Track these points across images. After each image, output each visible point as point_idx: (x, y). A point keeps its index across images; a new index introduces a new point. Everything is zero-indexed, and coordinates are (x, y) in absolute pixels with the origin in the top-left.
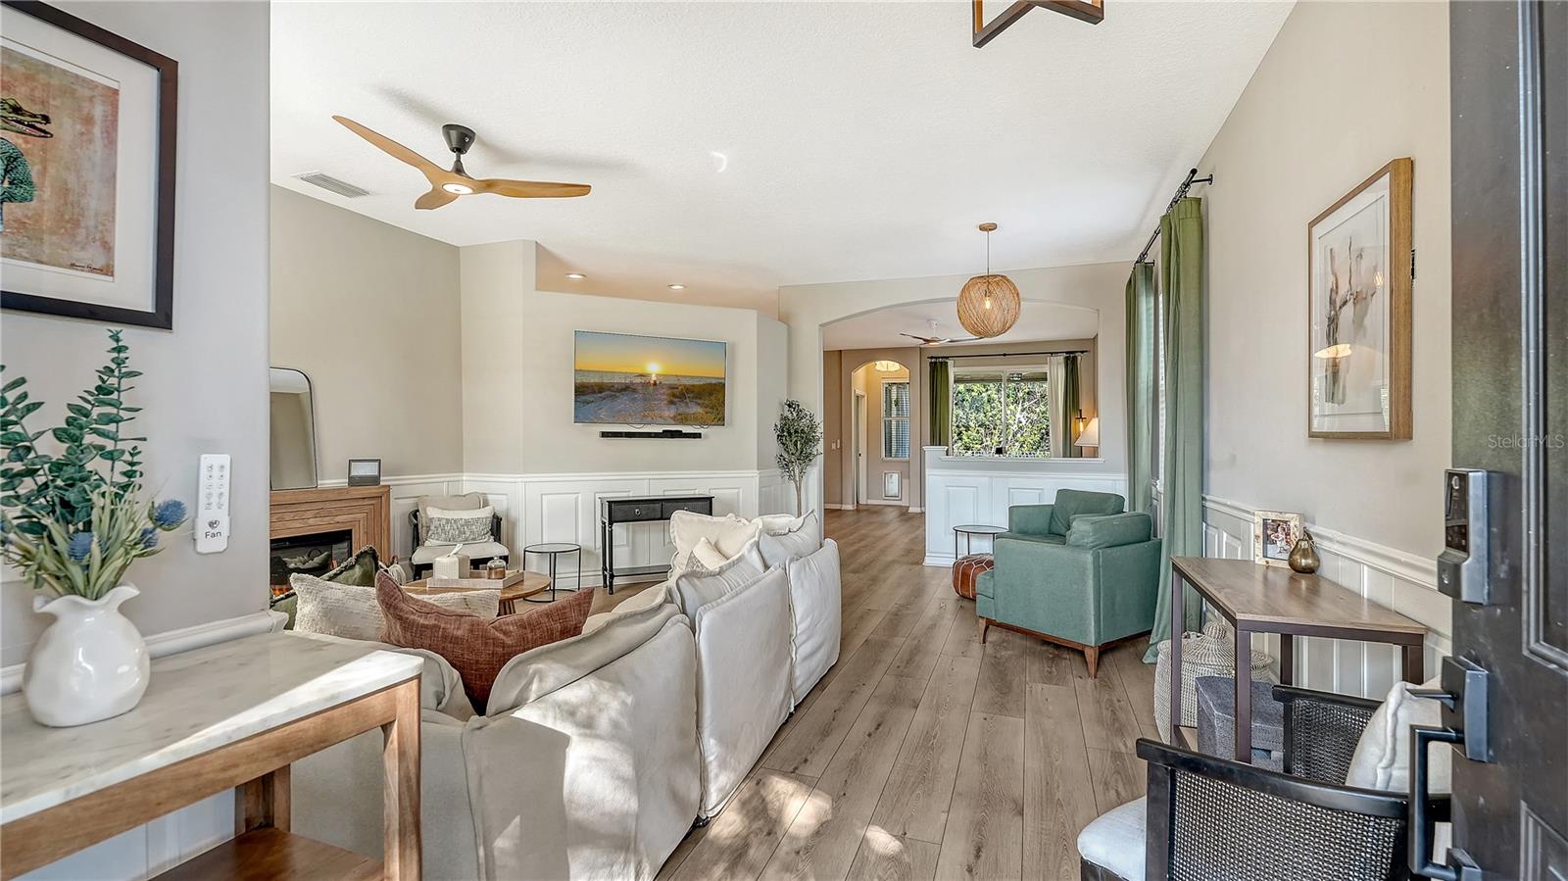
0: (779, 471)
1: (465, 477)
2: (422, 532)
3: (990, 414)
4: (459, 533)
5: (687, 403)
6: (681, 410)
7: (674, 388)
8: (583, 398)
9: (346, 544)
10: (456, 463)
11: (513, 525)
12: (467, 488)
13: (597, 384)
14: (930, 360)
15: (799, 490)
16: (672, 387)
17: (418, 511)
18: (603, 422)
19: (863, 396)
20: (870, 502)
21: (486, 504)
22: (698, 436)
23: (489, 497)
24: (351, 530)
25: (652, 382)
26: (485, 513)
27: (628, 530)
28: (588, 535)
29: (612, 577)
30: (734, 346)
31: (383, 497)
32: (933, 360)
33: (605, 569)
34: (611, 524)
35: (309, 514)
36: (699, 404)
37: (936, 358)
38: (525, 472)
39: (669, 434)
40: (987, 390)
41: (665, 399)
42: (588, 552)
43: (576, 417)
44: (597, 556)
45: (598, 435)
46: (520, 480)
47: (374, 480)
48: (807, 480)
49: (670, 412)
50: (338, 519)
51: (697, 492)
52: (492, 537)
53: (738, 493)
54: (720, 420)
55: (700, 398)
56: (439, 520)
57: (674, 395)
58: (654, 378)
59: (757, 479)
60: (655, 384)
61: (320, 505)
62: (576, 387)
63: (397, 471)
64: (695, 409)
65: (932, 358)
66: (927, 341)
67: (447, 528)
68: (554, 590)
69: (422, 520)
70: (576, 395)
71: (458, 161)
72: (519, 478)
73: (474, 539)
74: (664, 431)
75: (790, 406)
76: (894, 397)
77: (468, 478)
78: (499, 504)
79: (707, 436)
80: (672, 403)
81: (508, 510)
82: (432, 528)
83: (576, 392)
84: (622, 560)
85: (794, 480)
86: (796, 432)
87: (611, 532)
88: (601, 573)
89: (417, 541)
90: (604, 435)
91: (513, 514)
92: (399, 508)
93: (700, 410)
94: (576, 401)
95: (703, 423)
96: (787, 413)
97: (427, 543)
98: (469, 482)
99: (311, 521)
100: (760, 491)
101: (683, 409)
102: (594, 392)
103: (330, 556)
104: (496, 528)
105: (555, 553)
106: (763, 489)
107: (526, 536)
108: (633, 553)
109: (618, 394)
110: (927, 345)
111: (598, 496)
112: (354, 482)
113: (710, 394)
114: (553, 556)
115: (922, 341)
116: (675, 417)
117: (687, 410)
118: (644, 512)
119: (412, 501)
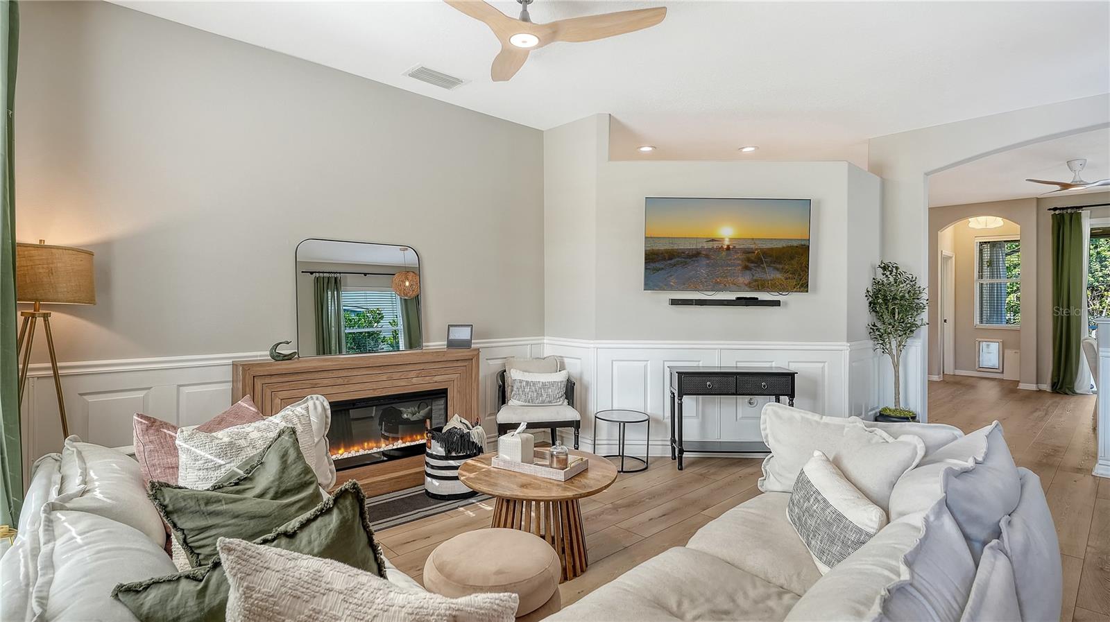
0: (871, 343)
1: (546, 340)
2: (508, 390)
3: (1100, 274)
4: (537, 396)
5: (764, 268)
6: (757, 276)
7: (749, 253)
8: (652, 265)
9: (442, 402)
10: (539, 328)
11: (586, 389)
12: (548, 351)
13: (667, 251)
14: (1053, 212)
15: (896, 366)
16: (747, 252)
17: (505, 371)
18: (671, 288)
19: (951, 258)
20: (959, 372)
21: (562, 368)
22: (777, 303)
23: (566, 360)
24: (447, 389)
25: (726, 247)
26: (560, 377)
27: (697, 401)
28: (657, 403)
29: (681, 451)
30: (819, 202)
31: (472, 360)
32: (1057, 212)
33: (673, 441)
34: (680, 397)
35: (412, 374)
36: (778, 269)
37: (1063, 209)
38: (597, 338)
39: (744, 301)
40: (1096, 247)
41: (739, 265)
42: (657, 421)
43: (645, 284)
44: (666, 425)
45: (667, 303)
46: (592, 346)
47: (466, 344)
48: (907, 353)
49: (745, 278)
50: (437, 378)
51: (774, 365)
52: (566, 401)
53: (823, 368)
54: (803, 286)
55: (780, 263)
56: (521, 381)
57: (749, 260)
58: (727, 242)
59: (848, 352)
60: (728, 248)
61: (422, 366)
62: (646, 254)
63: (486, 335)
64: (773, 275)
65: (1055, 209)
66: (1065, 186)
67: (527, 390)
68: (623, 456)
69: (508, 381)
70: (646, 263)
71: (525, 10)
72: (592, 344)
73: (550, 402)
74: (738, 298)
75: (884, 268)
76: (986, 257)
77: (548, 342)
78: (574, 368)
79: (786, 304)
80: (746, 268)
81: (581, 374)
82: (515, 389)
83: (646, 259)
84: (691, 433)
85: (890, 353)
86: (894, 298)
87: (681, 405)
88: (669, 443)
89: (503, 399)
90: (674, 302)
91: (586, 378)
92: (487, 369)
93: (779, 276)
94: (646, 269)
95: (782, 289)
96: (880, 277)
97: (510, 403)
98: (550, 346)
99: (414, 380)
100: (850, 367)
101: (759, 275)
102: (664, 259)
103: (431, 410)
104: (570, 392)
105: (624, 423)
106: (853, 364)
107: (598, 402)
108: (703, 426)
109: (688, 260)
110: (1065, 192)
111: (667, 364)
112: (452, 344)
113: (792, 258)
114: (623, 425)
115: (1058, 187)
116: (750, 283)
117: (764, 276)
118: (716, 386)
119: (499, 362)
